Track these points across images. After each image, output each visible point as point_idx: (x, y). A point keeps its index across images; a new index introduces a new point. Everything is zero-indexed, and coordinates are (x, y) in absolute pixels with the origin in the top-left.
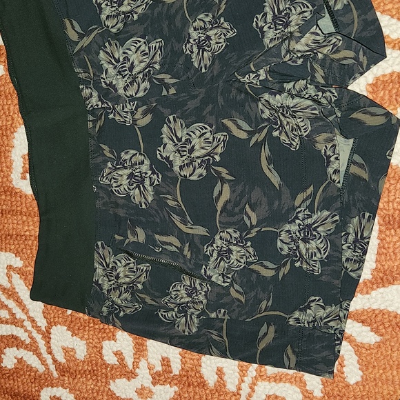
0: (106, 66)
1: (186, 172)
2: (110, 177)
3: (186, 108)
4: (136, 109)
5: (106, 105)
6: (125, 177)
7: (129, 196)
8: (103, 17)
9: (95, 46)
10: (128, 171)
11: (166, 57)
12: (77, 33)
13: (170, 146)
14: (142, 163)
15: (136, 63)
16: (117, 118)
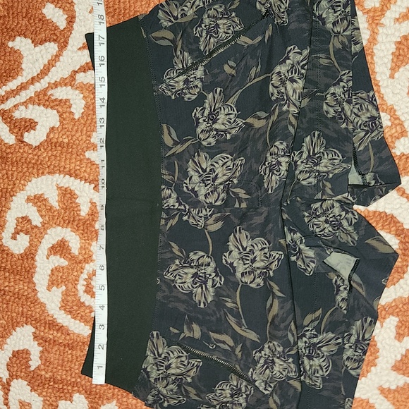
0: (192, 173)
1: (247, 279)
2: (175, 273)
3: (252, 222)
4: (211, 216)
5: (183, 207)
6: (190, 276)
7: (191, 293)
8: (199, 130)
9: (187, 155)
10: (193, 271)
11: (244, 173)
12: (173, 139)
13: (235, 253)
14: (209, 265)
15: (220, 175)
16: (191, 220)
